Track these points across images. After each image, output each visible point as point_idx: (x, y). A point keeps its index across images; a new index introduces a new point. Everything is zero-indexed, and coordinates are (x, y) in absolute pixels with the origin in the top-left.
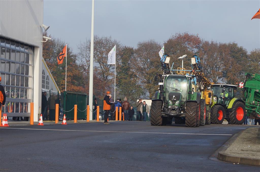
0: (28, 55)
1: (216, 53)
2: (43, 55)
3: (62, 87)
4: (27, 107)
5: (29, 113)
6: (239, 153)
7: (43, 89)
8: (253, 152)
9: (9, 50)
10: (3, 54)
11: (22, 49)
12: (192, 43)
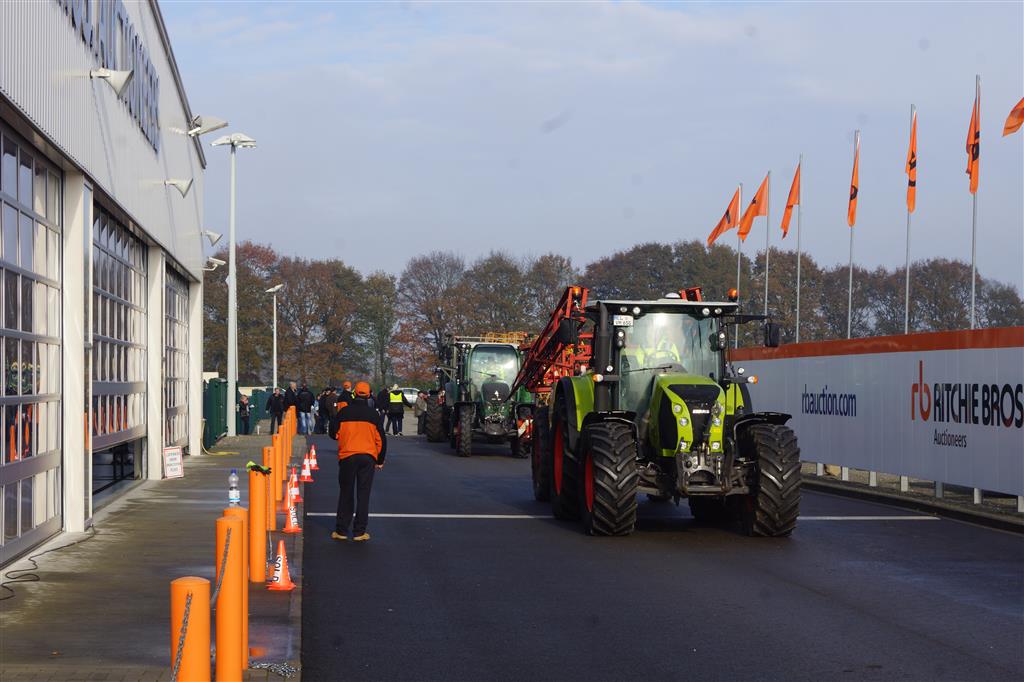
12: (258, 261)
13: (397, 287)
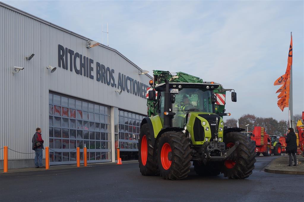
8: (281, 168)
12: (251, 119)
13: (287, 124)
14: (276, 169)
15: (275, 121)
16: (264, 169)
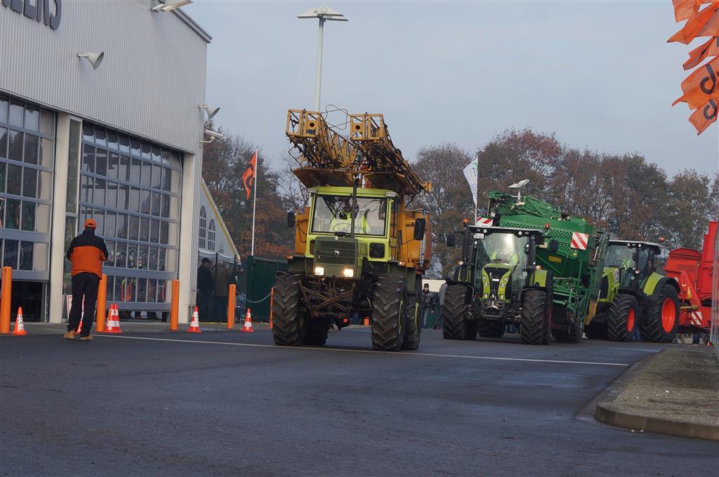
0: (169, 171)
1: (595, 177)
2: (203, 173)
3: (244, 246)
4: (165, 289)
5: (168, 304)
6: (643, 408)
7: (201, 251)
8: (676, 406)
9: (127, 161)
10: (113, 168)
11: (157, 159)
12: (540, 153)
14: (652, 414)
15: (652, 172)
16: (592, 406)
